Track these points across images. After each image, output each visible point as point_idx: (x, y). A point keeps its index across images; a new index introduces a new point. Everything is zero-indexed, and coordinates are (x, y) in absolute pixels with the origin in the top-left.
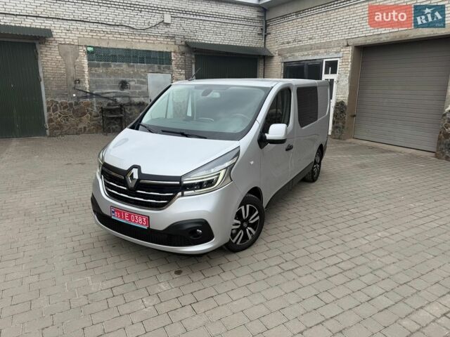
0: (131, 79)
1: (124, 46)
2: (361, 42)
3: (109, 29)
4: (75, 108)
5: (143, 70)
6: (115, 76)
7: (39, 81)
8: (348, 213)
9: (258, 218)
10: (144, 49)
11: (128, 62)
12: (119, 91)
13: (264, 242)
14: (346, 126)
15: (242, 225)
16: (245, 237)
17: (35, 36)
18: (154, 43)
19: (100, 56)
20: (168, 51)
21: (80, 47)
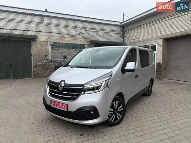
0: (68, 55)
1: (66, 42)
2: (166, 37)
3: (60, 35)
4: (45, 66)
5: (73, 51)
6: (61, 54)
7: (31, 55)
8: (168, 109)
9: (122, 109)
10: (74, 43)
11: (67, 48)
12: (63, 60)
13: (126, 122)
14: (162, 73)
15: (114, 112)
16: (116, 119)
17: (31, 38)
18: (78, 41)
19: (56, 46)
20: (83, 44)
21: (48, 43)
